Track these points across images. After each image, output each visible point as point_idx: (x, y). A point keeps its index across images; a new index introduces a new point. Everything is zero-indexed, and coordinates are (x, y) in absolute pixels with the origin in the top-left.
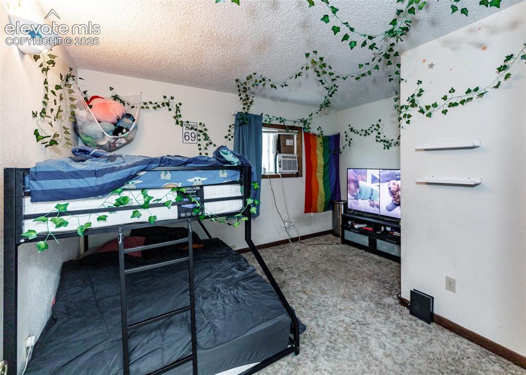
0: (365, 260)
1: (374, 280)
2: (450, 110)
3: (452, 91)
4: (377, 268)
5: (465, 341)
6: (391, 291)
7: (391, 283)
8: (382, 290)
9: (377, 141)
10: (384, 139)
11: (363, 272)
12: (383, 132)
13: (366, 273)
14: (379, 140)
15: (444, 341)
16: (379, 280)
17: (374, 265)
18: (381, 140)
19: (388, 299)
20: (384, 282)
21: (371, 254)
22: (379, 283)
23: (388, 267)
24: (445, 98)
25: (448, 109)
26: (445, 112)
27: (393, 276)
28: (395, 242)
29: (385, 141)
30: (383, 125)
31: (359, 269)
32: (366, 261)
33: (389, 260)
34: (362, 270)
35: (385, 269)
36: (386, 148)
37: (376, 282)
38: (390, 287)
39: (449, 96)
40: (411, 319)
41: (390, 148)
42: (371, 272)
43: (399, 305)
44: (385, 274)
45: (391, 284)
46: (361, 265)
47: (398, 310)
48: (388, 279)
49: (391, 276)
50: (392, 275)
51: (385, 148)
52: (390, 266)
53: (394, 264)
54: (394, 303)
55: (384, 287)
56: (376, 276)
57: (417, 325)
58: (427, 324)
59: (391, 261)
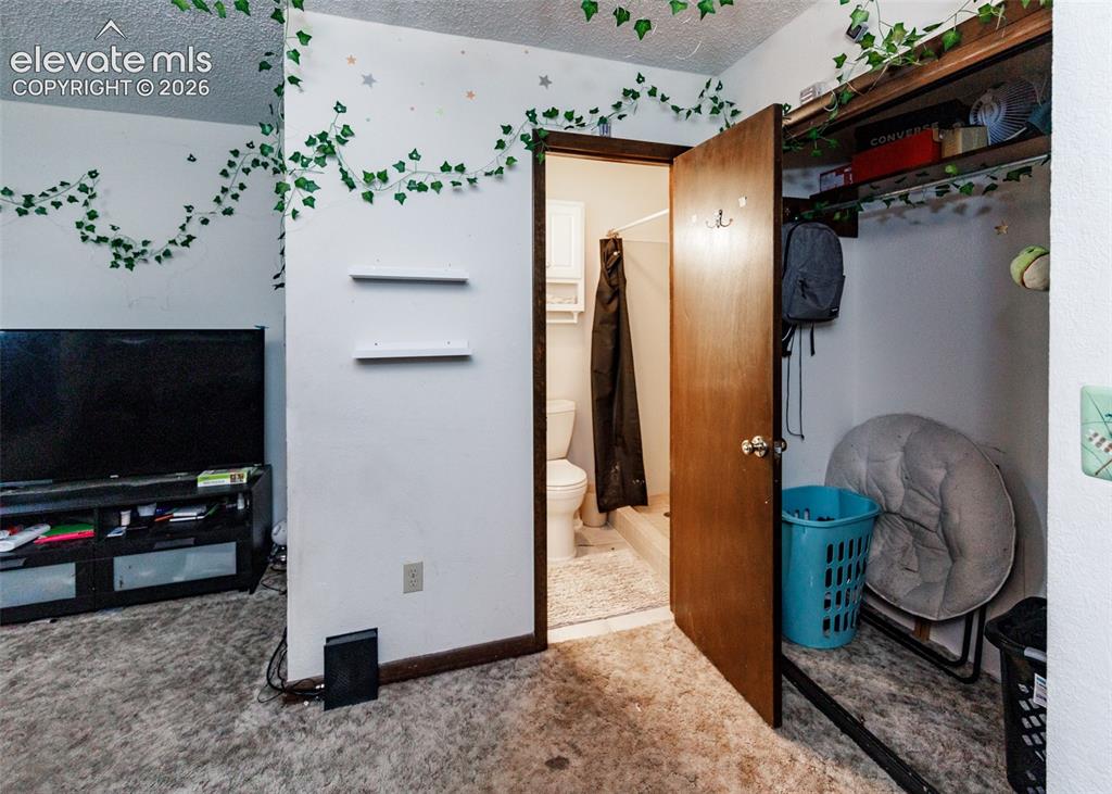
0: (72, 649)
1: (158, 694)
2: (412, 195)
3: (414, 156)
4: (138, 650)
5: (446, 677)
6: (234, 688)
7: (218, 665)
8: (209, 707)
9: (85, 238)
10: (112, 235)
11: (97, 696)
12: (106, 214)
13: (113, 691)
14: (93, 236)
15: (423, 710)
16: (175, 684)
17: (123, 646)
18: (101, 240)
19: (246, 715)
20: (194, 678)
21: (84, 619)
22: (182, 693)
23: (174, 625)
24: (401, 167)
25: (406, 192)
26: (400, 198)
27: (210, 643)
28: (191, 541)
29: (117, 243)
30: (107, 192)
31: (74, 692)
32: (83, 651)
33: (162, 606)
34: (89, 690)
35: (170, 638)
36: (122, 263)
37: (169, 695)
38: (225, 680)
39: (409, 164)
40: (337, 722)
41: (139, 266)
42: (131, 675)
43: (285, 710)
44: (179, 651)
45: (223, 669)
46: (73, 676)
47: (293, 725)
48: (202, 661)
49: (204, 647)
50: (203, 641)
51: (114, 265)
52: (181, 620)
53: (187, 608)
54: (271, 714)
55: (209, 691)
56: (157, 679)
57: (358, 722)
58: (372, 704)
59: (173, 604)
